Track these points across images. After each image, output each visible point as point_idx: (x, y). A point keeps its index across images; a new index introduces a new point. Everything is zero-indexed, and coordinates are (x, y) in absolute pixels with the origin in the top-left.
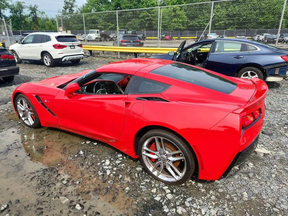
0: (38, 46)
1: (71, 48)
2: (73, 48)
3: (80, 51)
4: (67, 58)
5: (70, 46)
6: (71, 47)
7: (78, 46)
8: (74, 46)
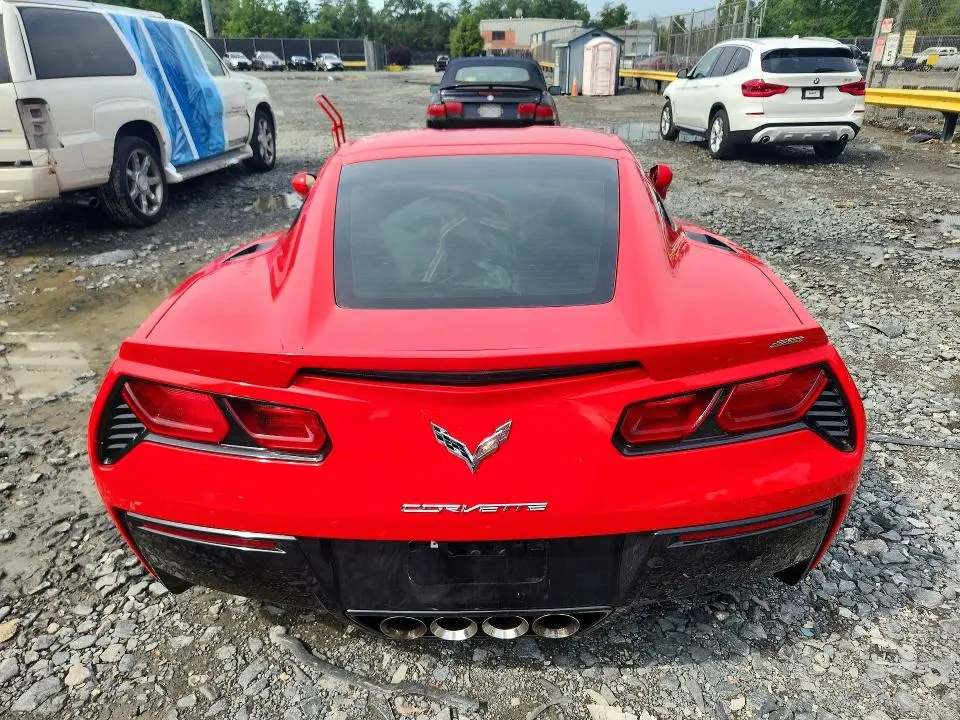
0: (710, 87)
1: (803, 97)
2: (813, 96)
3: (843, 109)
4: (774, 134)
5: (804, 89)
6: (808, 94)
7: (842, 89)
8: (821, 89)
